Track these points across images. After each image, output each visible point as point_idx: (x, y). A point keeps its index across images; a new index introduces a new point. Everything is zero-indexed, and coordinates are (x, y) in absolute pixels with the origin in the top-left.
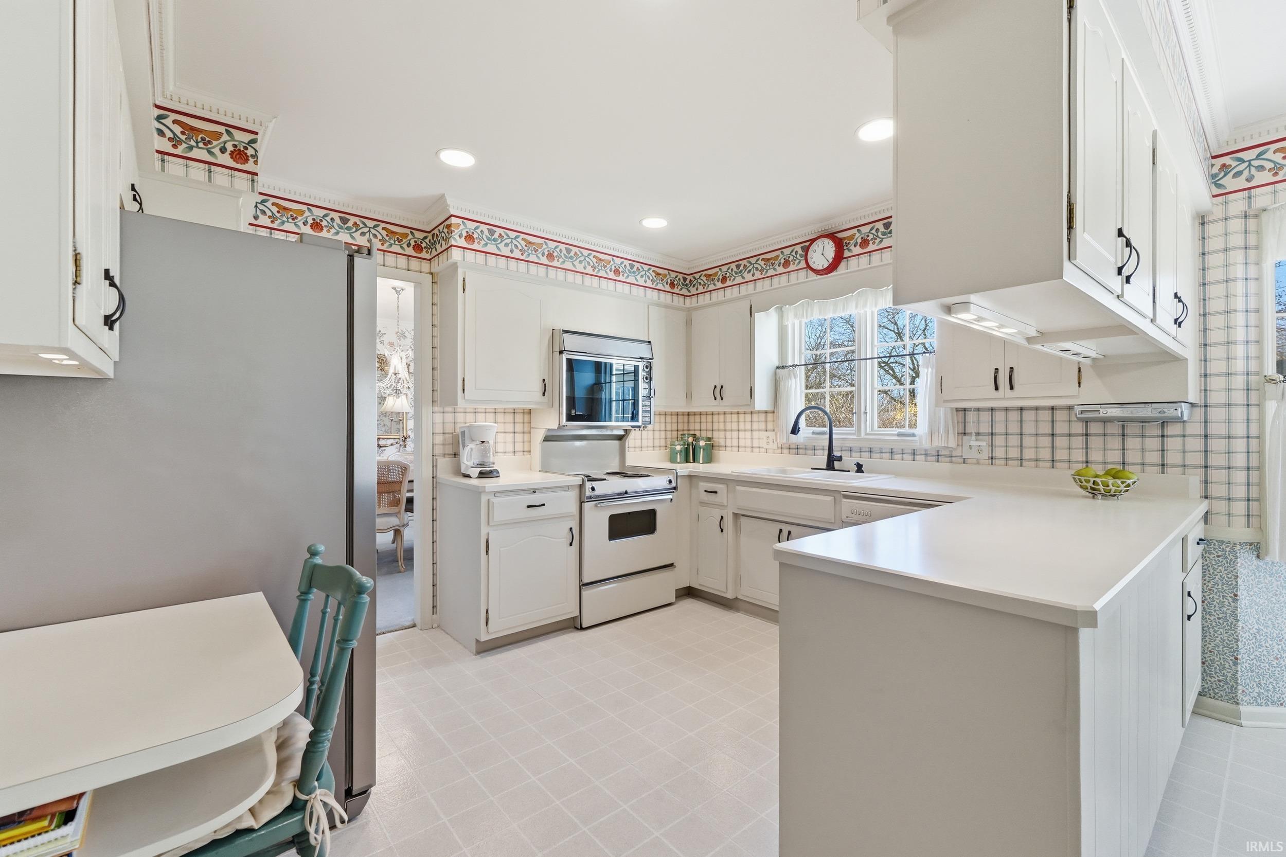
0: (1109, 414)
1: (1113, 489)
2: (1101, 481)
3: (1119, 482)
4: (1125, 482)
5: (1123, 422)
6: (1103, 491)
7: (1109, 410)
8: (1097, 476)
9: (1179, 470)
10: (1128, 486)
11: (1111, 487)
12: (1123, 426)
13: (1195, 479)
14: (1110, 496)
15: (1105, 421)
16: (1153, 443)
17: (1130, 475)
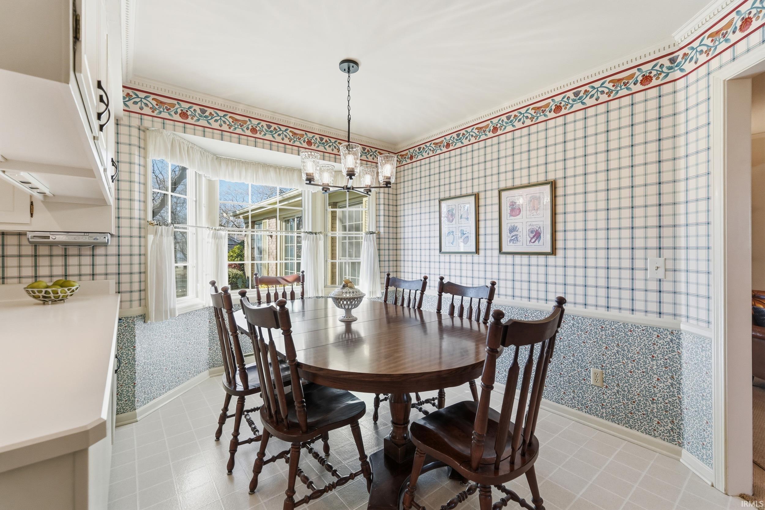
0: (57, 240)
1: (61, 295)
2: (52, 291)
3: (66, 289)
4: (71, 289)
5: (66, 245)
6: (53, 298)
7: (57, 236)
8: (48, 287)
9: (103, 277)
10: (73, 291)
11: (60, 294)
12: (66, 249)
13: (112, 281)
14: (58, 300)
15: (52, 245)
16: (86, 260)
17: (72, 283)
